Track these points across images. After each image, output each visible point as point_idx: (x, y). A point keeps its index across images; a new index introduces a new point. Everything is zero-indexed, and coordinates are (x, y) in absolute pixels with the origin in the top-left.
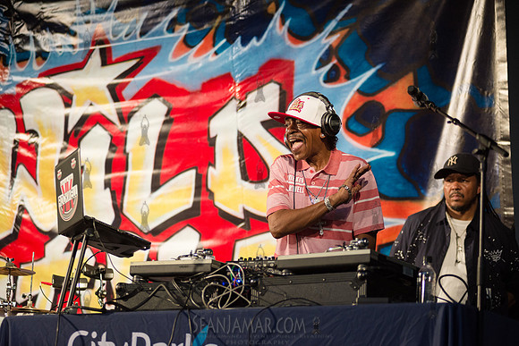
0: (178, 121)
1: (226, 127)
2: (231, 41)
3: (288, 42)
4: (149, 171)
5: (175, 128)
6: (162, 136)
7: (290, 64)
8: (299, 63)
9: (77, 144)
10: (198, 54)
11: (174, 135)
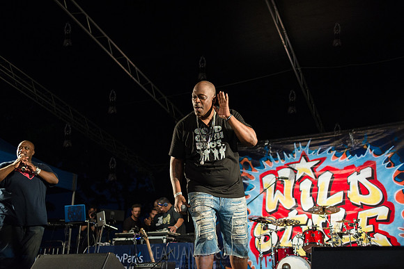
0: (336, 178)
1: (353, 180)
2: (353, 155)
3: (373, 156)
4: (326, 192)
5: (335, 180)
6: (331, 182)
7: (374, 162)
8: (377, 162)
9: (299, 184)
10: (342, 159)
11: (335, 182)
